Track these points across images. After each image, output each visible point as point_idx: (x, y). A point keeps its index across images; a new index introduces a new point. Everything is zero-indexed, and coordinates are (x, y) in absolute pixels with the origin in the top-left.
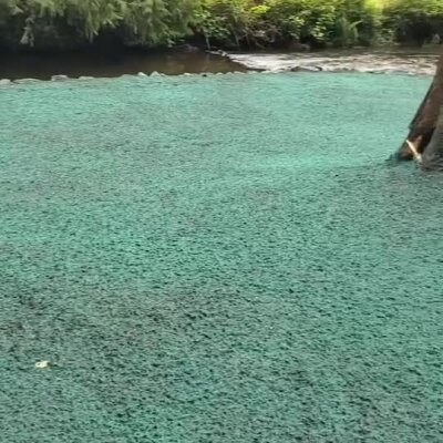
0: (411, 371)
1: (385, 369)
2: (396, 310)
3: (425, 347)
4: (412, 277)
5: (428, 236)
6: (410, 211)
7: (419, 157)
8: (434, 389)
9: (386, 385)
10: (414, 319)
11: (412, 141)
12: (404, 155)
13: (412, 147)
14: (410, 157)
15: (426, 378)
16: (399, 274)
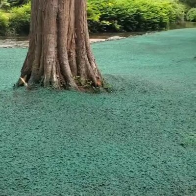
0: (25, 179)
1: (13, 180)
2: (18, 153)
3: (31, 167)
4: (25, 137)
5: (32, 118)
6: (24, 108)
7: (26, 84)
8: (35, 184)
9: (14, 187)
10: (26, 156)
11: (23, 77)
12: (20, 84)
13: (23, 80)
14: (23, 85)
15: (31, 180)
16: (19, 137)
